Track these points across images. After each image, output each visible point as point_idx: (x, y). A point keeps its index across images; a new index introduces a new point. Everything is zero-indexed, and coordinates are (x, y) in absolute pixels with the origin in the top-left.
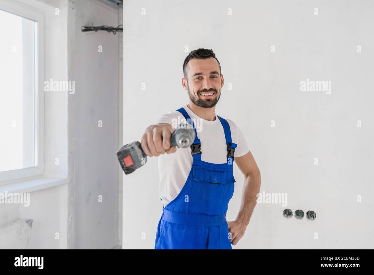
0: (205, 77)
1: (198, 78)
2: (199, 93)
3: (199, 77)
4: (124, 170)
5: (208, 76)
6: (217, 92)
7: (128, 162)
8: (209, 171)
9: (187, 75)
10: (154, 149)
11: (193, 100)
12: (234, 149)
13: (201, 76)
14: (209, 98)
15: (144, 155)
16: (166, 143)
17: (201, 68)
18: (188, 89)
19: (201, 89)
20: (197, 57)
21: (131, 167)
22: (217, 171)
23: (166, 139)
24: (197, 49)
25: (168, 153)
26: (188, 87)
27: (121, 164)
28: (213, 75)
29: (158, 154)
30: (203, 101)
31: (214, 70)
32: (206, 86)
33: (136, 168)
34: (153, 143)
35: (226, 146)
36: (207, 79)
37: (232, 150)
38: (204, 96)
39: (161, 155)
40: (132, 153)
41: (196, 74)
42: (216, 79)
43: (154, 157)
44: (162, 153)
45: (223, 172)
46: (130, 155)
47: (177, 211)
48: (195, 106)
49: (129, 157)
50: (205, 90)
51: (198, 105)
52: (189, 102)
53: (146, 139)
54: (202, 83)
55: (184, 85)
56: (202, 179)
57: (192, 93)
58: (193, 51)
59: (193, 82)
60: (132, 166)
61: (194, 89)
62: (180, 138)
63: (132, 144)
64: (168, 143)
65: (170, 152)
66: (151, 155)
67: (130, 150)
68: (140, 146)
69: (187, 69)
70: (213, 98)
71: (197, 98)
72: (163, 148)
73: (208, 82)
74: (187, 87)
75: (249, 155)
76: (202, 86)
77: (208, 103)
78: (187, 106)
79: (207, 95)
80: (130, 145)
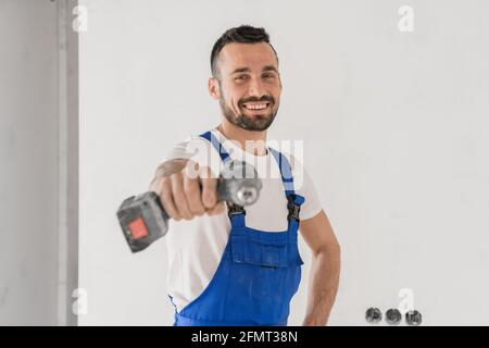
0: (253, 76)
1: (241, 78)
2: (241, 104)
3: (242, 75)
4: (130, 245)
5: (260, 74)
6: (274, 102)
7: (139, 231)
8: (259, 244)
9: (219, 72)
10: (185, 206)
11: (229, 117)
12: (299, 205)
13: (247, 73)
14: (259, 113)
15: (166, 217)
16: (208, 195)
17: (247, 60)
18: (222, 96)
19: (246, 97)
20: (239, 41)
21: (143, 240)
22: (272, 245)
23: (209, 187)
24: (238, 26)
25: (210, 214)
26: (221, 92)
27: (125, 234)
28: (269, 73)
29: (191, 215)
30: (249, 119)
31: (269, 64)
32: (255, 91)
33: (152, 241)
34: (185, 196)
35: (286, 201)
36: (257, 79)
37: (296, 207)
38: (251, 110)
39: (196, 218)
40: (145, 213)
41: (237, 71)
42: (271, 79)
43: (183, 220)
44: (199, 214)
45: (282, 246)
46: (141, 216)
47: (204, 318)
48: (234, 128)
49: (140, 220)
50: (253, 99)
51: (239, 125)
52: (221, 120)
53: (170, 188)
54: (248, 87)
55: (213, 90)
56: (247, 260)
57: (230, 105)
58: (232, 30)
59: (232, 83)
60: (144, 237)
61: (231, 95)
62: (239, 189)
63: (145, 195)
64: (213, 195)
65: (215, 212)
66: (178, 218)
67: (142, 207)
68: (158, 200)
69: (218, 63)
70: (266, 113)
71: (238, 113)
72: (202, 204)
73: (259, 85)
74: (218, 93)
75: (322, 215)
76: (247, 92)
77: (258, 122)
78: (218, 129)
79: (257, 107)
80: (140, 199)
